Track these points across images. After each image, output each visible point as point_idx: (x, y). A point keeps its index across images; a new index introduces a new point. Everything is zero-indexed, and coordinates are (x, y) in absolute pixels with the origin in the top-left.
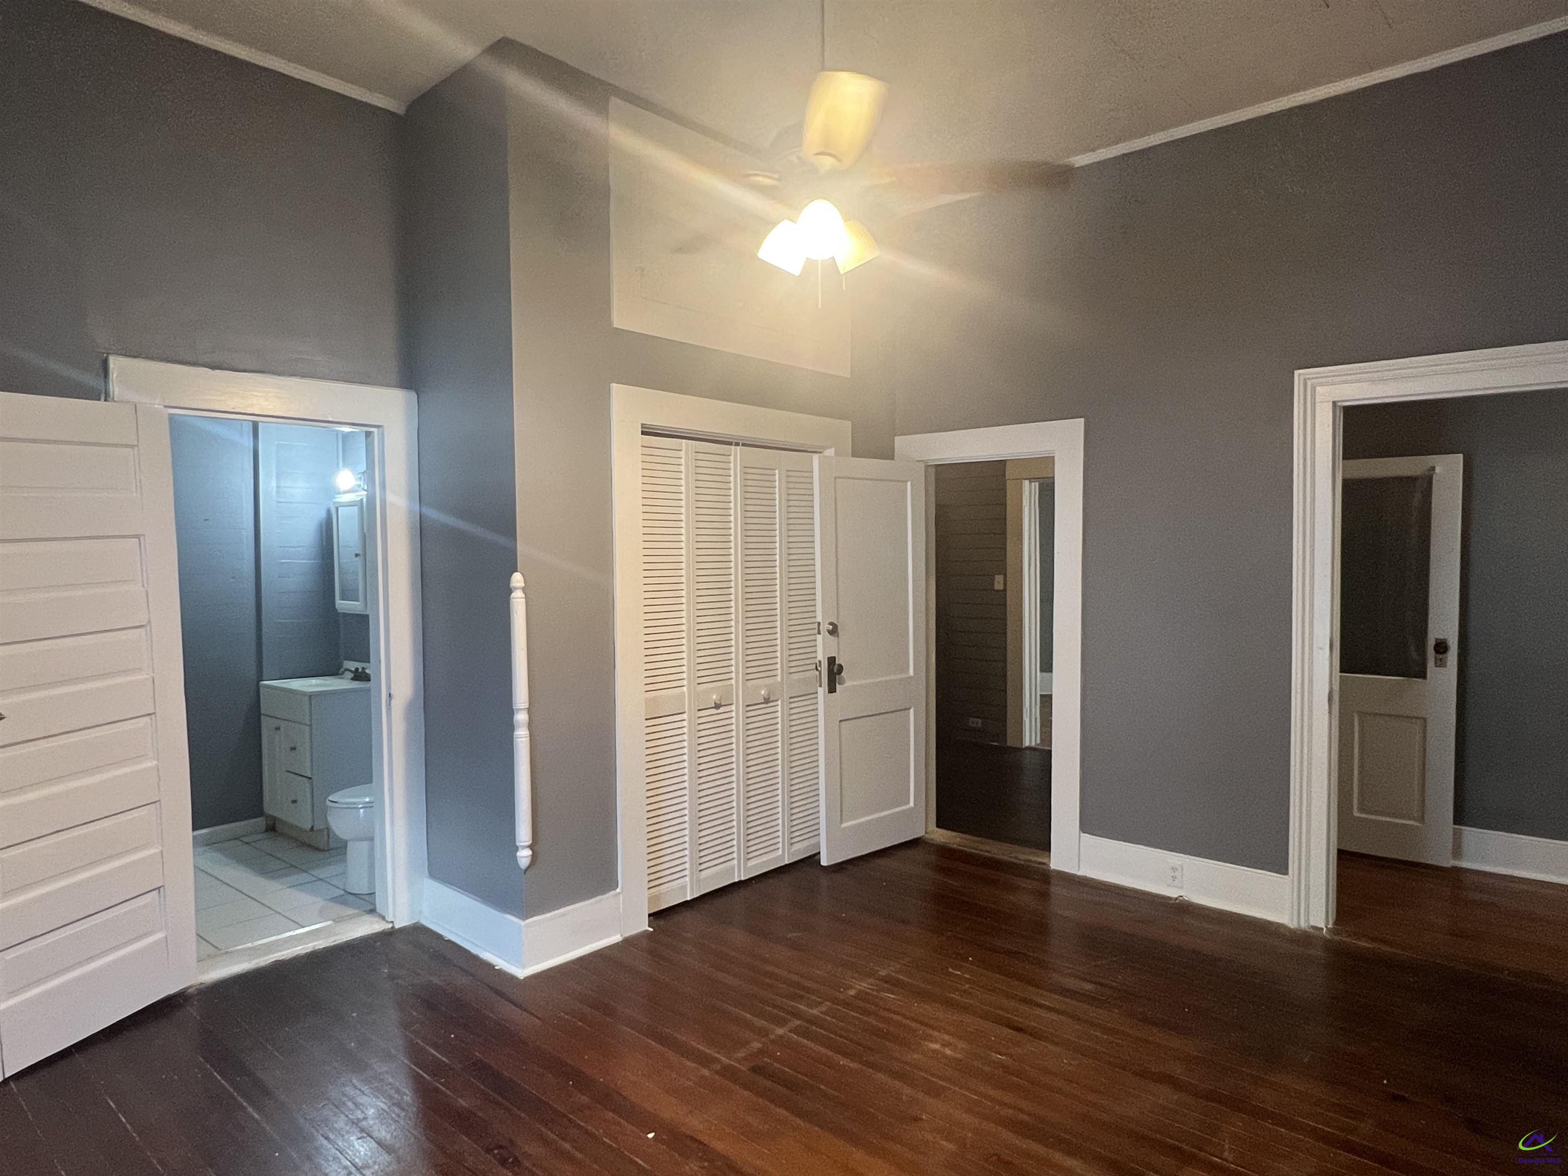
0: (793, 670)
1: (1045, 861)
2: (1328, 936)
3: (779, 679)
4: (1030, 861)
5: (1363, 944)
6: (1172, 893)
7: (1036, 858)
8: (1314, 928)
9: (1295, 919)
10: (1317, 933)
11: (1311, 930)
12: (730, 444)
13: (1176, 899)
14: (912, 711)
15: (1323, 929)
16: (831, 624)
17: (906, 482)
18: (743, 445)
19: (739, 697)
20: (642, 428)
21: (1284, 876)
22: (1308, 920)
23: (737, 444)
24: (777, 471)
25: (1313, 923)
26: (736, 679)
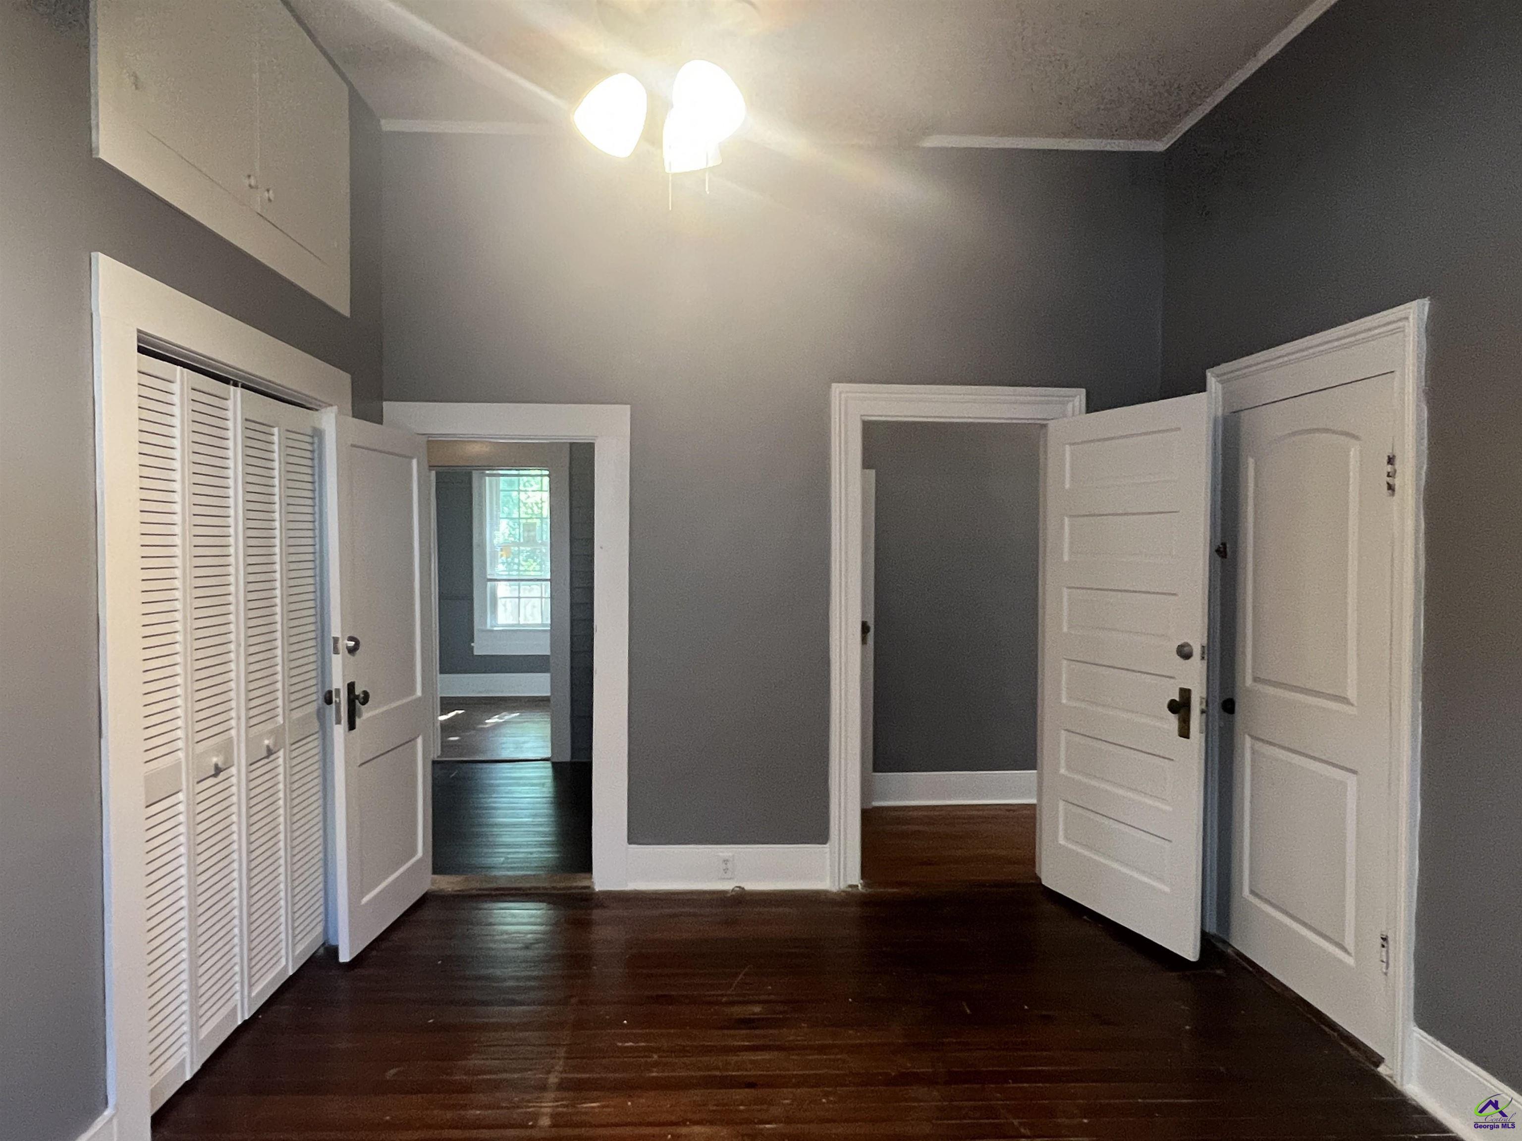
0: (294, 705)
1: (585, 883)
2: (864, 891)
3: (280, 720)
4: (571, 888)
5: (890, 890)
6: (727, 886)
7: (580, 882)
8: (850, 886)
9: (837, 884)
10: (854, 890)
11: (850, 889)
12: (226, 381)
13: (733, 890)
14: (420, 741)
15: (858, 886)
16: (351, 639)
17: (412, 458)
18: (244, 386)
19: (241, 757)
20: (139, 340)
21: (824, 846)
22: (845, 881)
23: (236, 384)
24: (276, 430)
25: (850, 883)
26: (237, 731)
